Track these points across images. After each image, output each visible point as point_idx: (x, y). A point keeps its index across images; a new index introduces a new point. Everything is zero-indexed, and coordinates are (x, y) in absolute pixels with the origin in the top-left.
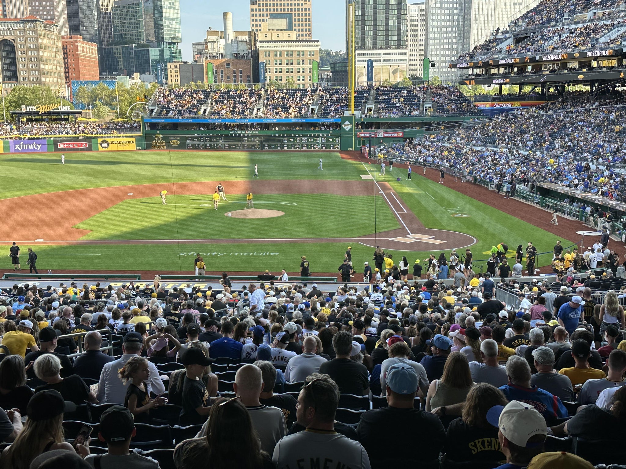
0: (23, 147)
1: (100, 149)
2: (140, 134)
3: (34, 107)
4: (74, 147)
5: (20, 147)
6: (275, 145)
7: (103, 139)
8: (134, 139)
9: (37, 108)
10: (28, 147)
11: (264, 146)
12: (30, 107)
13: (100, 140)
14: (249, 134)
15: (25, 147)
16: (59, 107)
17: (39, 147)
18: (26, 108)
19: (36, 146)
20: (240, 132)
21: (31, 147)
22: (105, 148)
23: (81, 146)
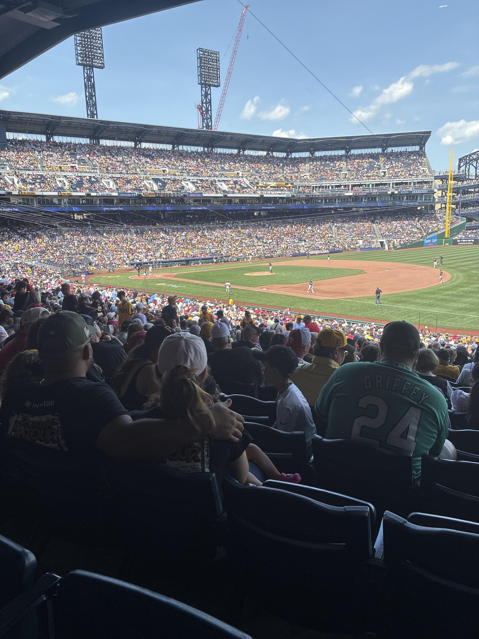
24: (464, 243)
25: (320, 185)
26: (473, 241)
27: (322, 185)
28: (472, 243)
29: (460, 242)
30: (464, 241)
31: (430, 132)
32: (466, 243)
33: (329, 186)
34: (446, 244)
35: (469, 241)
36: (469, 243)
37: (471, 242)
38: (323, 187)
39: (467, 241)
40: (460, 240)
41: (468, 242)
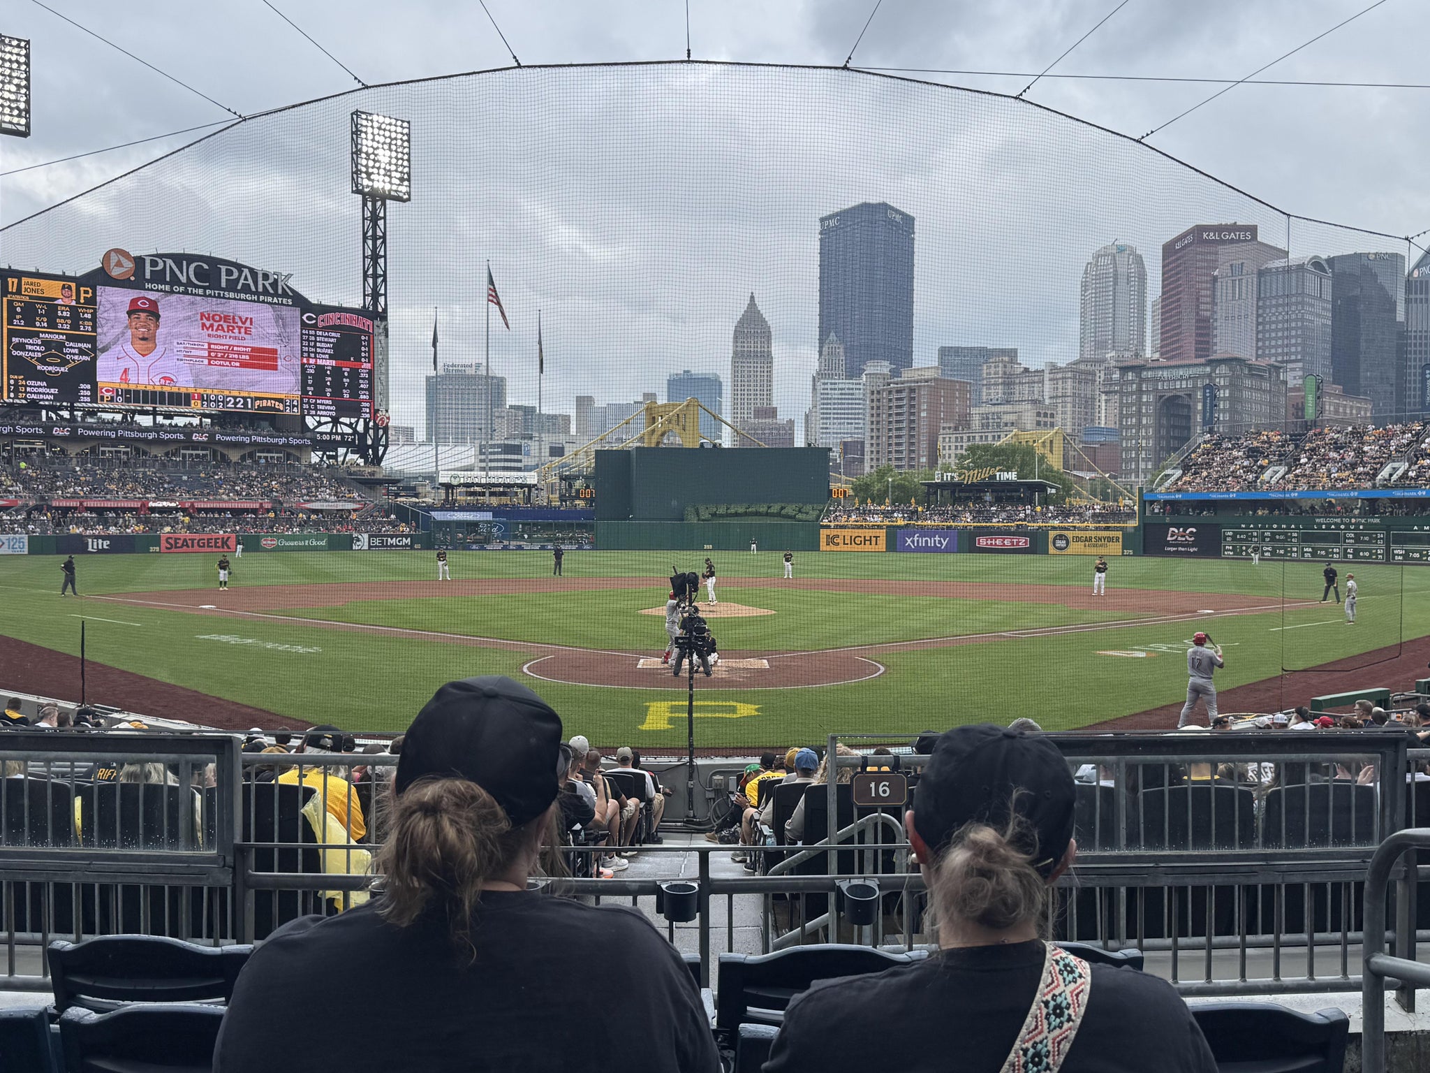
0: (918, 541)
1: (1052, 550)
2: (1133, 524)
3: (955, 475)
4: (1004, 545)
5: (913, 542)
6: (1420, 552)
7: (1058, 532)
8: (1119, 534)
9: (960, 476)
10: (926, 541)
11: (1394, 555)
12: (949, 474)
13: (1052, 534)
14: (1360, 524)
15: (922, 542)
16: (998, 474)
17: (945, 544)
18: (942, 476)
19: (940, 542)
20: (1338, 520)
21: (931, 543)
22: (1061, 549)
23: (1018, 544)
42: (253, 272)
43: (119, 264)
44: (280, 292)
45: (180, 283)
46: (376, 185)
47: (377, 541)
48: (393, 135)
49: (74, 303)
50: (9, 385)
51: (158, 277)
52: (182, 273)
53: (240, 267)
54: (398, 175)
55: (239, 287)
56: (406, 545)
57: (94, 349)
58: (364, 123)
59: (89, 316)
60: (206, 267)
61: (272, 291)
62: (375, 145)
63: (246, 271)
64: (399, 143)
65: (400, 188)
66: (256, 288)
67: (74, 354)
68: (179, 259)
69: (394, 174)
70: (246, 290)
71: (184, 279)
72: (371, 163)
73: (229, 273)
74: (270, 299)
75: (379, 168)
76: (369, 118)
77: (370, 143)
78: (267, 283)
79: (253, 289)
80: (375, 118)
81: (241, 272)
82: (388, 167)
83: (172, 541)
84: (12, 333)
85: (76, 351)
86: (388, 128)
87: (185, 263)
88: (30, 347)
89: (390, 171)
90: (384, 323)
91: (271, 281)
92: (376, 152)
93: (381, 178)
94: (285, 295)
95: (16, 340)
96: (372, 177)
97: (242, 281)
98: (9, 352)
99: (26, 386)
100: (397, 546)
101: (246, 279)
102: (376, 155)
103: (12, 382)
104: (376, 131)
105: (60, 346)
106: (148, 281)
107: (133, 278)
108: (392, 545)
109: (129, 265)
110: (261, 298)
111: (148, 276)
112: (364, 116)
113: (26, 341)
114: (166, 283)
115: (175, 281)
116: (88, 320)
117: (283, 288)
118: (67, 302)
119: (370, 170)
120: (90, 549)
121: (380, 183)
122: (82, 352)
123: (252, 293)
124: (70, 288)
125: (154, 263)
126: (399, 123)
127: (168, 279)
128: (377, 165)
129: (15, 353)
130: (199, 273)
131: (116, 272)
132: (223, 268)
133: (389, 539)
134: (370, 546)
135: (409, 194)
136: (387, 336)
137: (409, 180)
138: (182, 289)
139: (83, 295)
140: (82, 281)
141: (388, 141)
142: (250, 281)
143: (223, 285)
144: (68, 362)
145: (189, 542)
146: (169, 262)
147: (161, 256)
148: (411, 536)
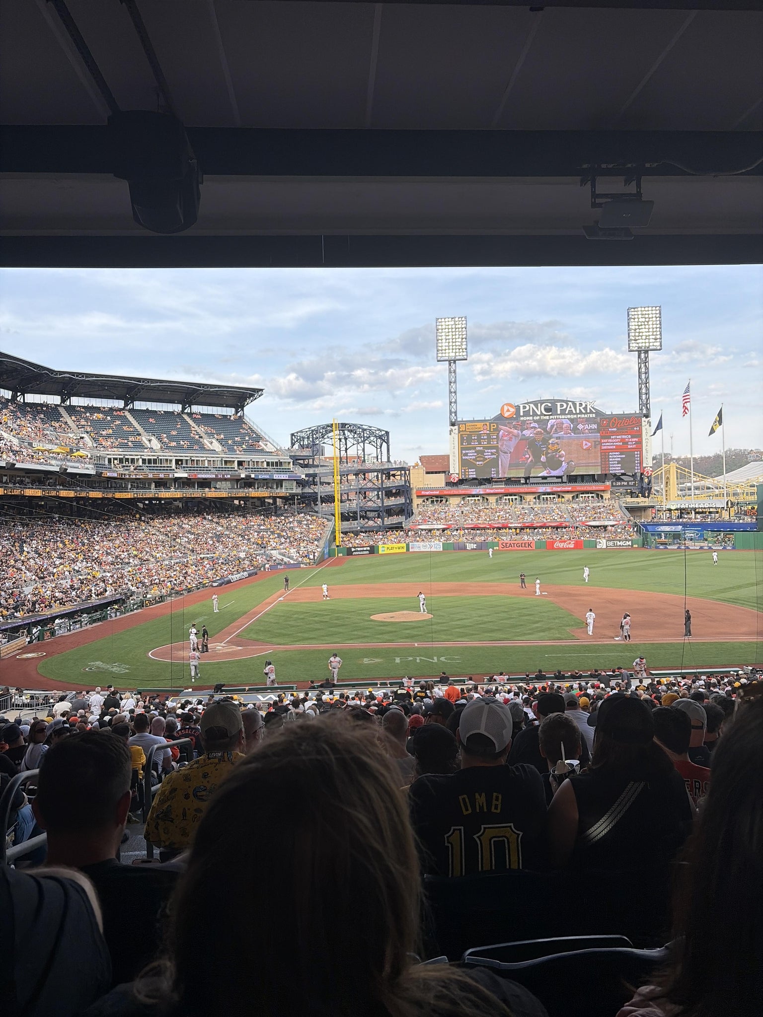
24: (360, 553)
25: (122, 457)
26: (369, 548)
27: (126, 457)
28: (368, 552)
29: (355, 551)
30: (359, 549)
31: (262, 390)
32: (362, 553)
33: (138, 460)
34: (340, 555)
35: (365, 549)
36: (365, 553)
37: (367, 550)
38: (127, 460)
39: (362, 549)
40: (355, 548)
41: (363, 551)
42: (574, 404)
43: (508, 410)
44: (588, 411)
45: (537, 415)
46: (640, 345)
47: (611, 543)
48: (650, 316)
49: (488, 432)
50: (462, 472)
51: (527, 414)
52: (538, 410)
53: (567, 402)
54: (654, 337)
55: (567, 412)
56: (629, 546)
57: (498, 452)
58: (633, 313)
59: (495, 437)
60: (550, 405)
61: (584, 411)
62: (640, 324)
63: (570, 404)
64: (654, 319)
65: (655, 344)
66: (576, 411)
67: (488, 455)
68: (536, 403)
69: (651, 337)
70: (571, 413)
71: (539, 413)
72: (637, 334)
73: (562, 406)
74: (583, 416)
75: (641, 336)
76: (636, 310)
77: (636, 324)
78: (581, 408)
79: (574, 412)
80: (639, 309)
81: (567, 404)
82: (647, 334)
83: (505, 545)
84: (462, 449)
85: (490, 454)
86: (647, 313)
87: (539, 405)
88: (470, 454)
89: (649, 336)
90: (649, 419)
91: (584, 406)
92: (640, 327)
93: (644, 341)
94: (591, 412)
95: (464, 452)
96: (638, 341)
97: (568, 409)
98: (462, 457)
99: (469, 472)
100: (623, 546)
101: (570, 408)
102: (640, 329)
103: (463, 471)
104: (640, 316)
105: (482, 452)
106: (522, 416)
107: (515, 416)
108: (620, 546)
109: (512, 410)
110: (579, 416)
111: (522, 414)
112: (633, 310)
113: (467, 451)
114: (531, 416)
115: (535, 414)
116: (495, 439)
117: (590, 409)
118: (485, 432)
119: (637, 338)
120: (468, 548)
121: (642, 343)
122: (492, 454)
123: (574, 414)
124: (486, 425)
125: (524, 407)
126: (654, 308)
127: (531, 414)
128: (641, 334)
129: (463, 458)
130: (547, 410)
131: (506, 415)
132: (559, 404)
133: (618, 542)
134: (607, 546)
135: (661, 346)
136: (650, 426)
137: (661, 339)
138: (538, 418)
139: (492, 427)
140: (491, 422)
141: (647, 320)
142: (573, 409)
143: (559, 412)
144: (486, 459)
145: (513, 545)
146: (532, 405)
147: (528, 403)
148: (632, 540)
